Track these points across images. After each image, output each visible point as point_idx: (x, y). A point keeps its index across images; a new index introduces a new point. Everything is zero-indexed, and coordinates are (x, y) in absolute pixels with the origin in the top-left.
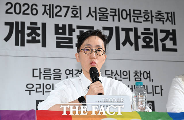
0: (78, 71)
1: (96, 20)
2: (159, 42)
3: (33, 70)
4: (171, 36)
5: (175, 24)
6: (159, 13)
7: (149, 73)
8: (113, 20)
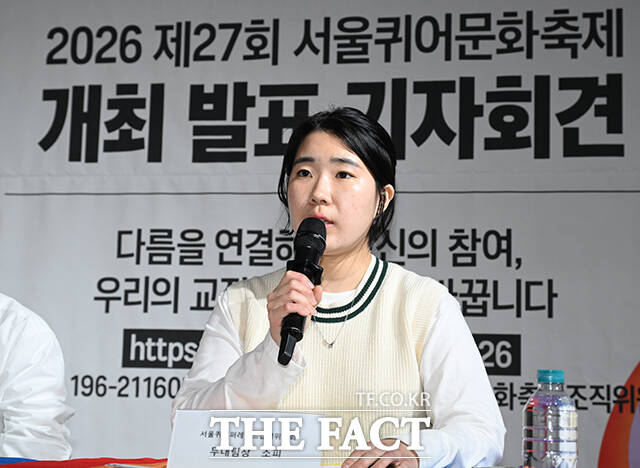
0: (260, 234)
1: (326, 60)
2: (554, 122)
3: (121, 233)
4: (601, 101)
5: (620, 54)
6: (561, 19)
7: (508, 238)
8: (388, 59)
